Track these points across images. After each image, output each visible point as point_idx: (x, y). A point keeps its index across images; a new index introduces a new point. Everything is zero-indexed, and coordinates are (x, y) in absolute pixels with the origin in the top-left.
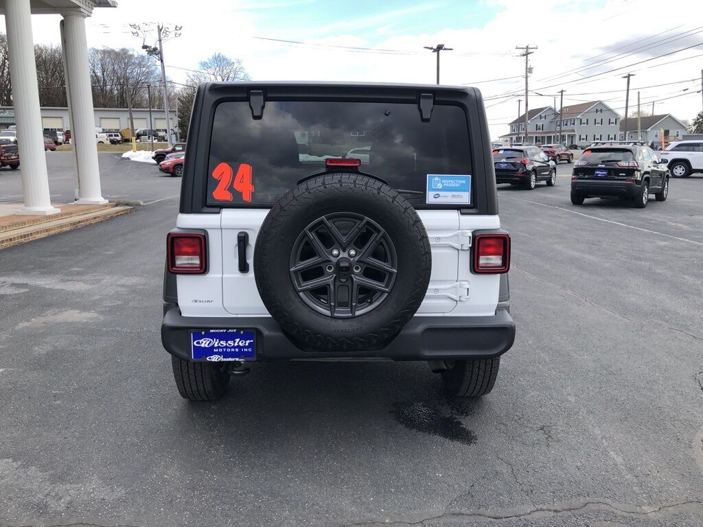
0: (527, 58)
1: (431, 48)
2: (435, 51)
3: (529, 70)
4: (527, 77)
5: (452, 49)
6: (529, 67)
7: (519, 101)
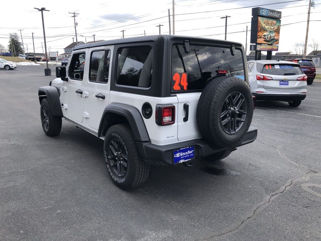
0: (75, 18)
1: (38, 9)
2: (40, 10)
3: (76, 24)
4: (75, 27)
5: (49, 11)
6: (76, 22)
7: (73, 38)
